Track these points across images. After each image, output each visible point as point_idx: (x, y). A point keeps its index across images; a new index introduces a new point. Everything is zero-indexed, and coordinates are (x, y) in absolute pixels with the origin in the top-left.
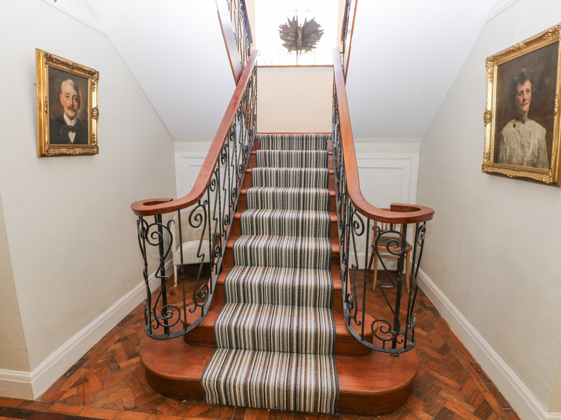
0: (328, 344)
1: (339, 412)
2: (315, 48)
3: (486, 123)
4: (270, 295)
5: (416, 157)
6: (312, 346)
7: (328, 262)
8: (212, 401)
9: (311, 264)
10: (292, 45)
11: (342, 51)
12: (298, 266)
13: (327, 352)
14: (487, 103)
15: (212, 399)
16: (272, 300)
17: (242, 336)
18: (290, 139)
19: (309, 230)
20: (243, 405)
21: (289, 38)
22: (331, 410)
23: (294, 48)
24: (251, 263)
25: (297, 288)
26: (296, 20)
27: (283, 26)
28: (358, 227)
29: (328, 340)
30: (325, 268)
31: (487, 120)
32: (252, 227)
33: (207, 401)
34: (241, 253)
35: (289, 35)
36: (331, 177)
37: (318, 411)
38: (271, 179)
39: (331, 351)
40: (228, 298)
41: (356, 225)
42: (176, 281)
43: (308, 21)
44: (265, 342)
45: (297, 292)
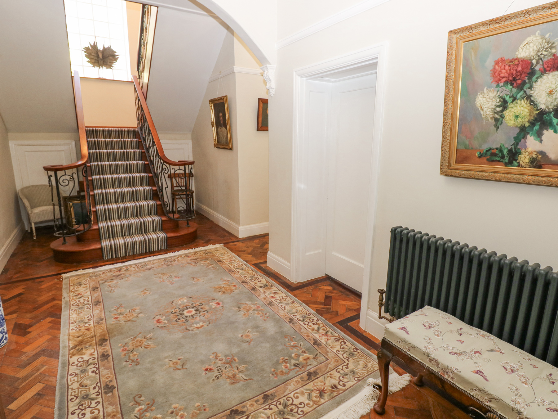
0: (159, 225)
1: (169, 248)
2: (113, 67)
3: (213, 127)
4: (124, 213)
5: (190, 143)
6: (152, 228)
7: (152, 195)
8: (108, 258)
9: (142, 198)
10: (96, 62)
11: (138, 78)
12: (135, 200)
14: (212, 119)
15: (108, 256)
16: (125, 215)
18: (109, 131)
19: (137, 182)
21: (92, 57)
22: (165, 248)
23: (97, 64)
25: (138, 207)
26: (96, 45)
27: (86, 47)
28: (166, 170)
29: (159, 223)
30: (150, 199)
31: (213, 126)
32: (101, 184)
33: (105, 259)
34: (100, 197)
35: (91, 55)
36: (143, 154)
37: (160, 249)
38: (104, 157)
39: (162, 229)
41: (165, 170)
42: (35, 234)
43: (105, 47)
44: (128, 230)
45: (138, 209)
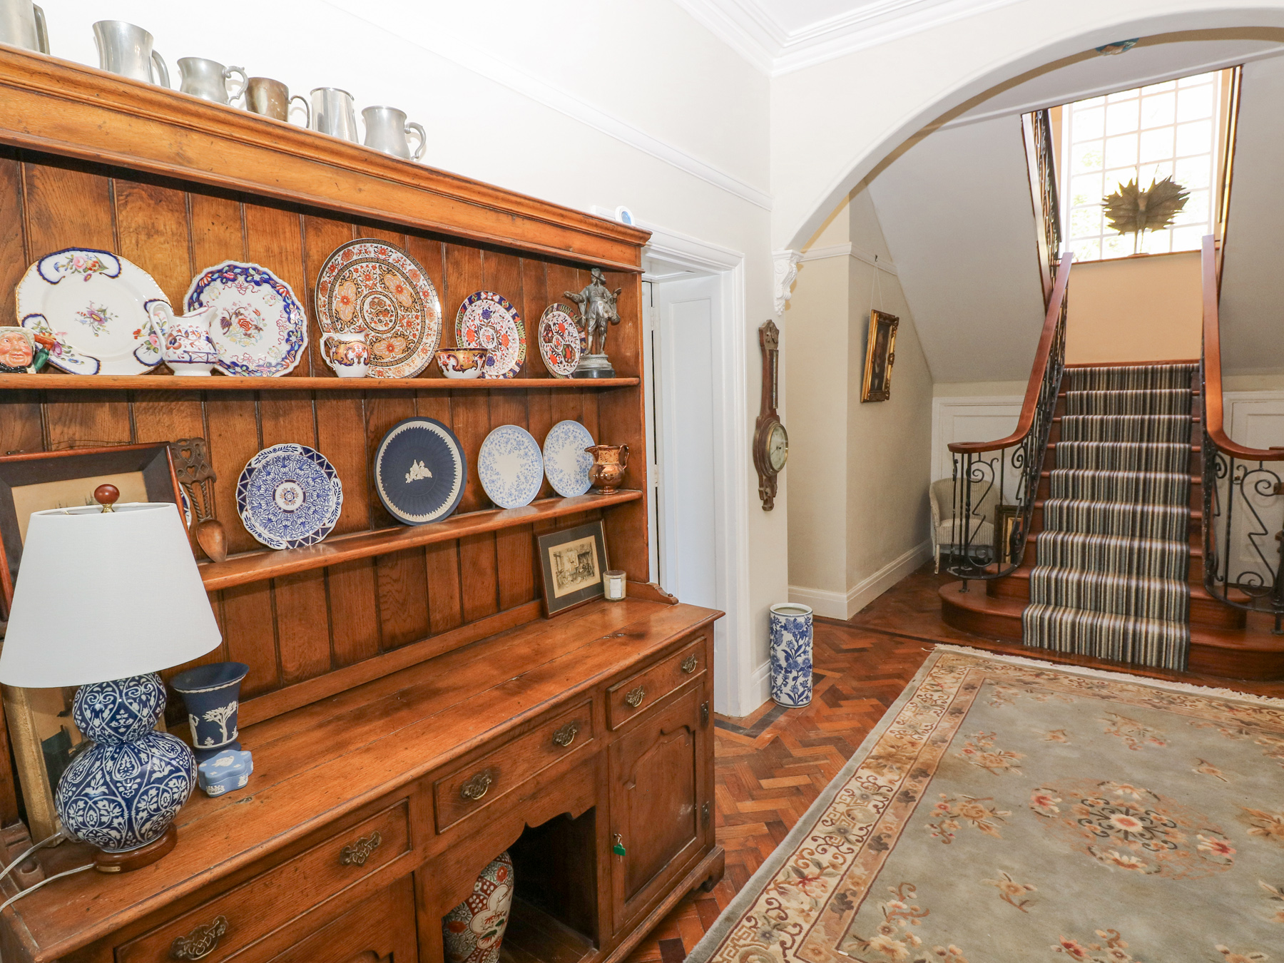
1: (1188, 670)
2: (1172, 223)
4: (1097, 557)
7: (1184, 530)
8: (1031, 643)
9: (1157, 533)
10: (1129, 223)
12: (1138, 534)
13: (1177, 617)
15: (1031, 640)
16: (1100, 566)
17: (1064, 590)
18: (1123, 373)
19: (1154, 494)
20: (1068, 650)
21: (1121, 213)
22: (1179, 666)
23: (1131, 227)
24: (1068, 527)
25: (1136, 551)
26: (1134, 184)
27: (1109, 196)
28: (1220, 469)
29: (1177, 602)
30: (1178, 538)
33: (1025, 643)
35: (1120, 209)
37: (1163, 665)
38: (1092, 430)
39: (1183, 617)
40: (1039, 559)
42: (937, 565)
43: (1156, 183)
45: (1135, 556)
